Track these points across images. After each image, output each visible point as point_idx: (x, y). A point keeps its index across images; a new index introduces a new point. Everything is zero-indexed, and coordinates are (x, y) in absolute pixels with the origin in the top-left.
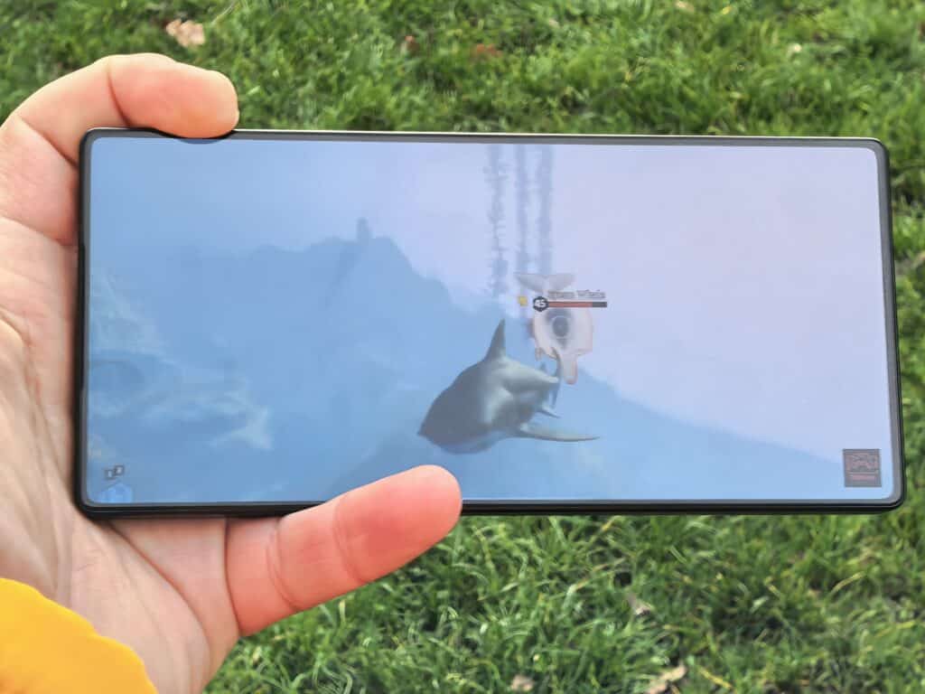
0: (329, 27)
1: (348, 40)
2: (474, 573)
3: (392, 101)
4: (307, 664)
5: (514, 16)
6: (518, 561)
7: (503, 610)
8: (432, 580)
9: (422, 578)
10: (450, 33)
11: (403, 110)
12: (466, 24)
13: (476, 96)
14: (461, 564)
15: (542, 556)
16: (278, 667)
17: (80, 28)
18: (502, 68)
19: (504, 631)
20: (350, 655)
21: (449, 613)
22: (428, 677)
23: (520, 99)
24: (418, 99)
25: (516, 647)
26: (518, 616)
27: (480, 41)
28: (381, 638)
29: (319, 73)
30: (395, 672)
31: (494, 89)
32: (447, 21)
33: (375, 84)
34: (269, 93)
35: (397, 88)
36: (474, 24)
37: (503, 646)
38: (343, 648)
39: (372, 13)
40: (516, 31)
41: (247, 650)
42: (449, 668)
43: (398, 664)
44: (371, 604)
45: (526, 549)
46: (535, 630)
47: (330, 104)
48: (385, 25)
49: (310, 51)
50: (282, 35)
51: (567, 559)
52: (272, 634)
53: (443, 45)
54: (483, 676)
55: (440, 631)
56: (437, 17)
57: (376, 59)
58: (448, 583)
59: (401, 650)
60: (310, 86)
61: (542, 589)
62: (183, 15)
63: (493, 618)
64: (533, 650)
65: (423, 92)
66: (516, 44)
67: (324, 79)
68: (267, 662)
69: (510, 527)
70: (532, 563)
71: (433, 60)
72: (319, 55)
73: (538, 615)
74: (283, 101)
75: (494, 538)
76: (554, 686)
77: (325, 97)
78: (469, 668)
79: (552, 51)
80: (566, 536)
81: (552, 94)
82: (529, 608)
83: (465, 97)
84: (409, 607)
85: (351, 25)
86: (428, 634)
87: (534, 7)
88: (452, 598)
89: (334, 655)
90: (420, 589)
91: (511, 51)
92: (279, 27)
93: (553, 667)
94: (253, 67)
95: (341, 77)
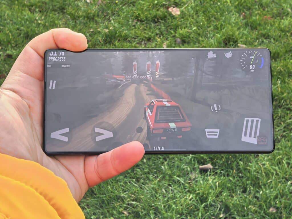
0: (218, 10)
1: (224, 14)
2: (259, 176)
3: (237, 33)
4: (206, 200)
5: (277, 8)
6: (273, 174)
7: (267, 188)
8: (245, 178)
9: (242, 177)
10: (256, 12)
11: (241, 35)
12: (262, 10)
13: (264, 32)
14: (255, 173)
15: (280, 172)
16: (197, 200)
17: (142, 9)
18: (273, 23)
19: (267, 194)
20: (219, 199)
21: (250, 188)
22: (243, 207)
23: (278, 33)
24: (245, 32)
25: (271, 199)
26: (272, 190)
27: (265, 15)
28: (229, 194)
29: (215, 24)
30: (233, 204)
31: (270, 30)
32: (256, 9)
33: (232, 27)
34: (199, 30)
35: (239, 29)
36: (264, 10)
37: (267, 198)
38: (217, 196)
39: (232, 6)
40: (277, 12)
41: (188, 195)
42: (250, 204)
43: (234, 202)
44: (226, 184)
45: (275, 170)
46: (277, 194)
47: (218, 33)
48: (236, 10)
49: (212, 17)
50: (203, 12)
51: (288, 173)
52: (196, 191)
53: (254, 16)
54: (260, 207)
55: (247, 193)
56: (252, 7)
57: (233, 20)
58: (250, 179)
59: (235, 198)
60: (212, 27)
61: (280, 182)
62: (174, 6)
63: (264, 190)
64: (276, 200)
65: (247, 30)
66: (277, 16)
67: (216, 26)
68: (194, 199)
69: (270, 163)
70: (277, 174)
71: (251, 20)
72: (215, 18)
73: (278, 190)
74: (203, 32)
75: (266, 166)
76: (283, 211)
77: (216, 31)
78: (256, 204)
79: (289, 18)
80: (288, 167)
81: (288, 32)
82: (276, 188)
83: (260, 32)
84: (238, 185)
85: (225, 9)
86: (244, 194)
87: (284, 5)
88: (251, 183)
89: (214, 198)
90: (241, 180)
91: (275, 18)
92: (203, 9)
93: (282, 206)
94: (194, 21)
95: (222, 25)
